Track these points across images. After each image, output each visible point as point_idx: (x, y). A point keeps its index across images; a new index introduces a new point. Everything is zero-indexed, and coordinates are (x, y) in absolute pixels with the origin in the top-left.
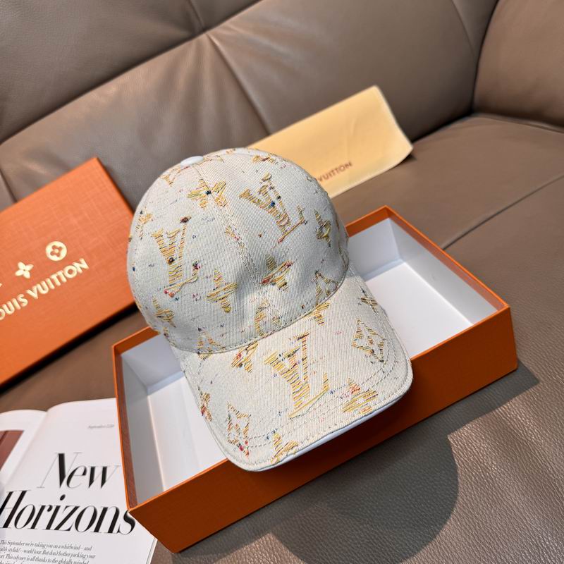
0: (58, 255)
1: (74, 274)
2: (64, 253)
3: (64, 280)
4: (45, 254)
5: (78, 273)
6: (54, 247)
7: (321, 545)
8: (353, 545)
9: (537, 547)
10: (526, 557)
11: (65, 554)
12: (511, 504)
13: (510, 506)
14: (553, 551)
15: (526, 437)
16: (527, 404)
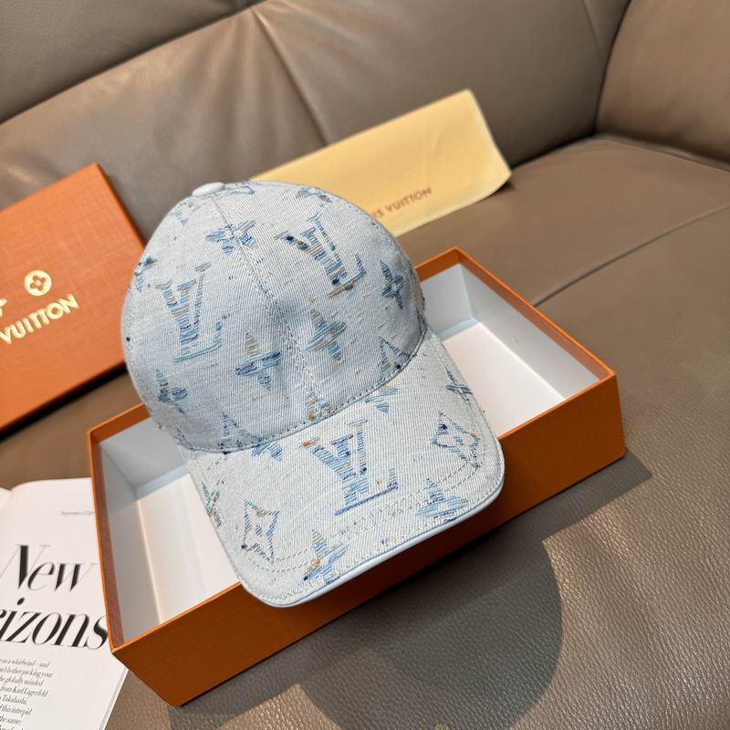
0: (40, 288)
1: (60, 315)
2: (47, 286)
3: (46, 321)
4: (23, 287)
5: (64, 313)
6: (35, 278)
7: (337, 672)
8: (377, 675)
9: (610, 689)
10: (594, 701)
11: (15, 671)
12: (582, 633)
13: (581, 636)
14: (629, 696)
15: (610, 550)
16: (617, 508)
